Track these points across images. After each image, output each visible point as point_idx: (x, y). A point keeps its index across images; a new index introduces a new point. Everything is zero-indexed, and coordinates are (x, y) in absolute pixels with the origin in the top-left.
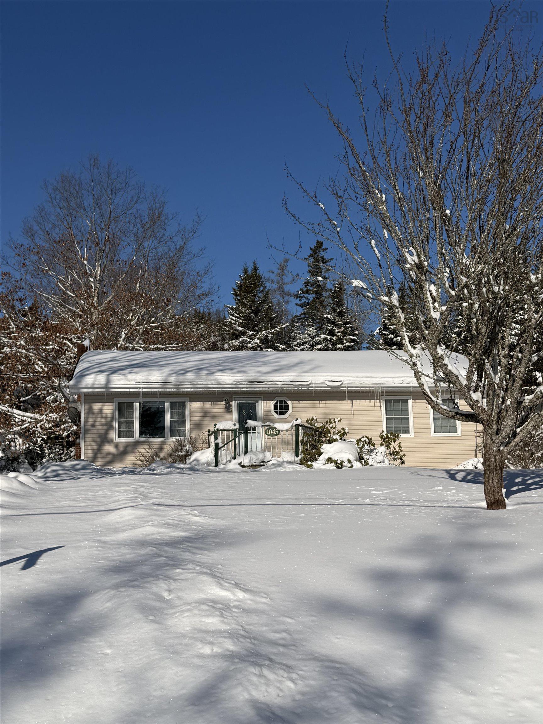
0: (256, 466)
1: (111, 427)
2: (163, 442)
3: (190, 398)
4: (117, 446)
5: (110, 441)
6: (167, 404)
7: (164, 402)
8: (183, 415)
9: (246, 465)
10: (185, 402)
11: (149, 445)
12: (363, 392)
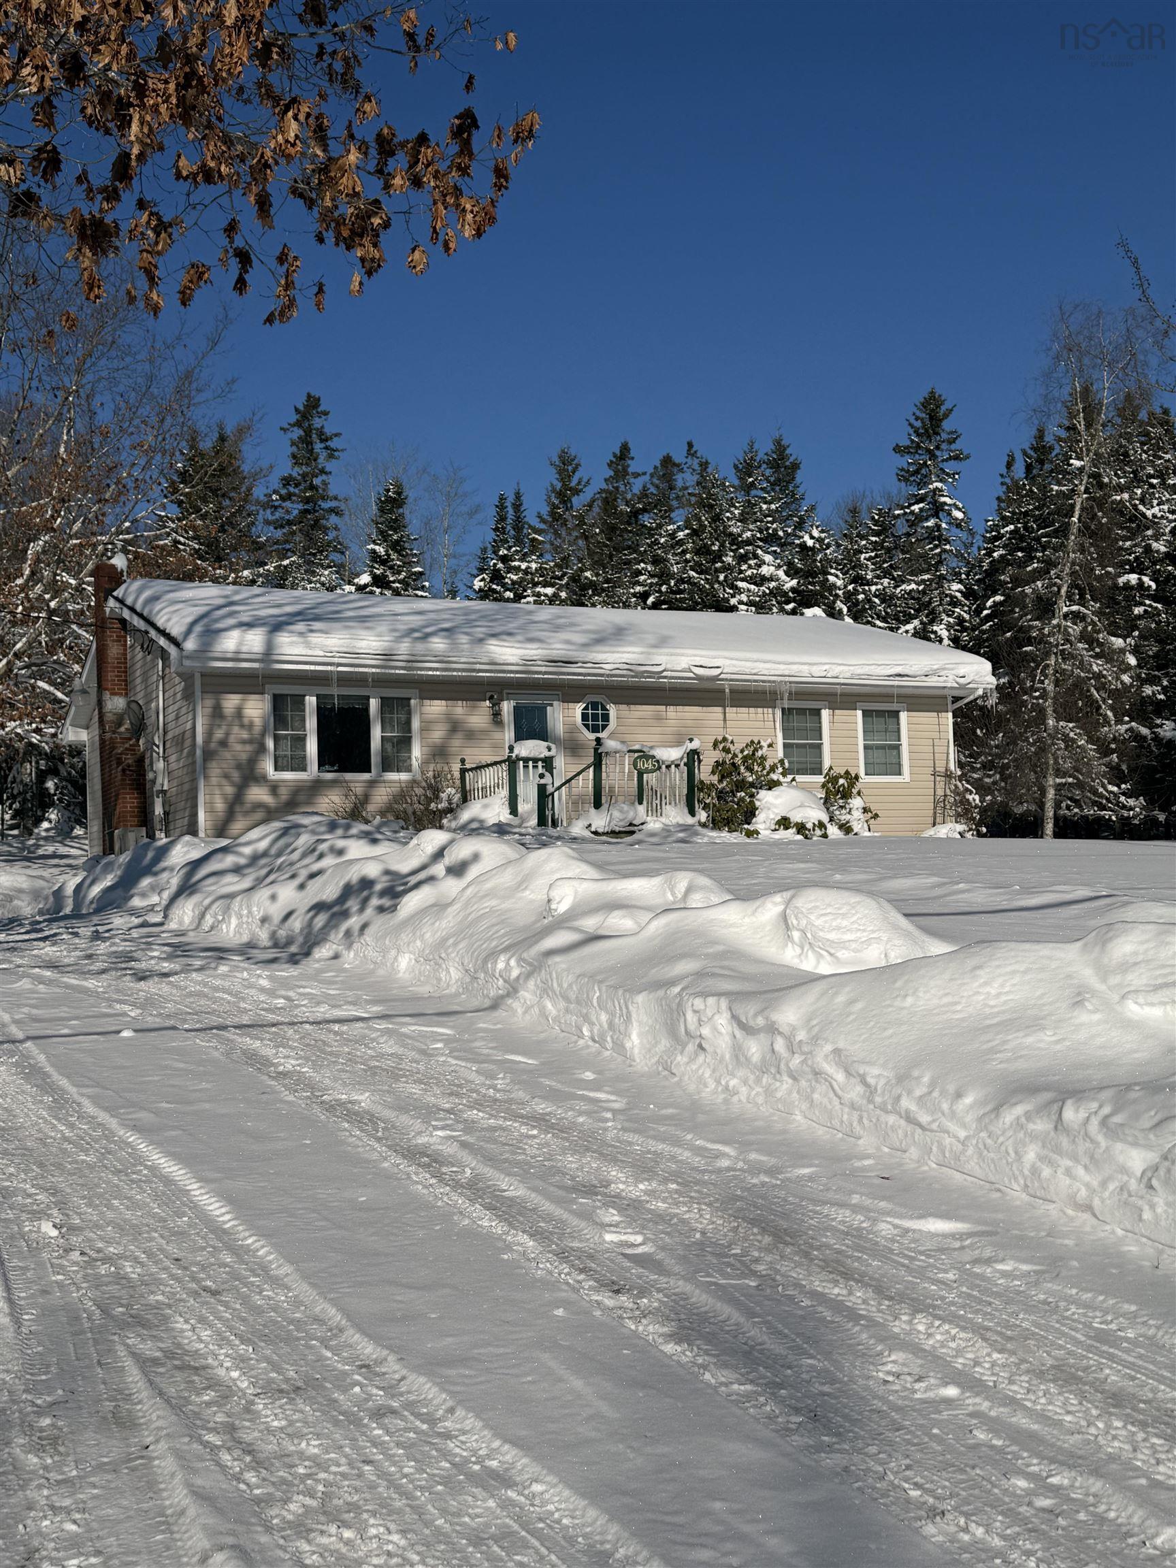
0: (620, 832)
1: (262, 748)
2: (372, 784)
3: (420, 691)
4: (274, 788)
5: (262, 779)
6: (374, 704)
7: (368, 698)
8: (407, 726)
9: (600, 830)
10: (409, 699)
11: (347, 787)
12: (756, 692)
